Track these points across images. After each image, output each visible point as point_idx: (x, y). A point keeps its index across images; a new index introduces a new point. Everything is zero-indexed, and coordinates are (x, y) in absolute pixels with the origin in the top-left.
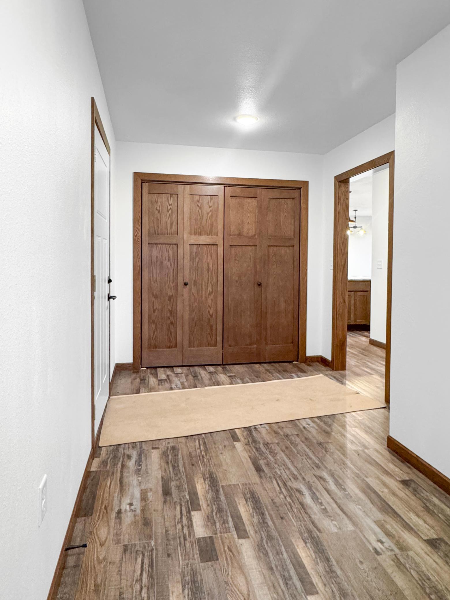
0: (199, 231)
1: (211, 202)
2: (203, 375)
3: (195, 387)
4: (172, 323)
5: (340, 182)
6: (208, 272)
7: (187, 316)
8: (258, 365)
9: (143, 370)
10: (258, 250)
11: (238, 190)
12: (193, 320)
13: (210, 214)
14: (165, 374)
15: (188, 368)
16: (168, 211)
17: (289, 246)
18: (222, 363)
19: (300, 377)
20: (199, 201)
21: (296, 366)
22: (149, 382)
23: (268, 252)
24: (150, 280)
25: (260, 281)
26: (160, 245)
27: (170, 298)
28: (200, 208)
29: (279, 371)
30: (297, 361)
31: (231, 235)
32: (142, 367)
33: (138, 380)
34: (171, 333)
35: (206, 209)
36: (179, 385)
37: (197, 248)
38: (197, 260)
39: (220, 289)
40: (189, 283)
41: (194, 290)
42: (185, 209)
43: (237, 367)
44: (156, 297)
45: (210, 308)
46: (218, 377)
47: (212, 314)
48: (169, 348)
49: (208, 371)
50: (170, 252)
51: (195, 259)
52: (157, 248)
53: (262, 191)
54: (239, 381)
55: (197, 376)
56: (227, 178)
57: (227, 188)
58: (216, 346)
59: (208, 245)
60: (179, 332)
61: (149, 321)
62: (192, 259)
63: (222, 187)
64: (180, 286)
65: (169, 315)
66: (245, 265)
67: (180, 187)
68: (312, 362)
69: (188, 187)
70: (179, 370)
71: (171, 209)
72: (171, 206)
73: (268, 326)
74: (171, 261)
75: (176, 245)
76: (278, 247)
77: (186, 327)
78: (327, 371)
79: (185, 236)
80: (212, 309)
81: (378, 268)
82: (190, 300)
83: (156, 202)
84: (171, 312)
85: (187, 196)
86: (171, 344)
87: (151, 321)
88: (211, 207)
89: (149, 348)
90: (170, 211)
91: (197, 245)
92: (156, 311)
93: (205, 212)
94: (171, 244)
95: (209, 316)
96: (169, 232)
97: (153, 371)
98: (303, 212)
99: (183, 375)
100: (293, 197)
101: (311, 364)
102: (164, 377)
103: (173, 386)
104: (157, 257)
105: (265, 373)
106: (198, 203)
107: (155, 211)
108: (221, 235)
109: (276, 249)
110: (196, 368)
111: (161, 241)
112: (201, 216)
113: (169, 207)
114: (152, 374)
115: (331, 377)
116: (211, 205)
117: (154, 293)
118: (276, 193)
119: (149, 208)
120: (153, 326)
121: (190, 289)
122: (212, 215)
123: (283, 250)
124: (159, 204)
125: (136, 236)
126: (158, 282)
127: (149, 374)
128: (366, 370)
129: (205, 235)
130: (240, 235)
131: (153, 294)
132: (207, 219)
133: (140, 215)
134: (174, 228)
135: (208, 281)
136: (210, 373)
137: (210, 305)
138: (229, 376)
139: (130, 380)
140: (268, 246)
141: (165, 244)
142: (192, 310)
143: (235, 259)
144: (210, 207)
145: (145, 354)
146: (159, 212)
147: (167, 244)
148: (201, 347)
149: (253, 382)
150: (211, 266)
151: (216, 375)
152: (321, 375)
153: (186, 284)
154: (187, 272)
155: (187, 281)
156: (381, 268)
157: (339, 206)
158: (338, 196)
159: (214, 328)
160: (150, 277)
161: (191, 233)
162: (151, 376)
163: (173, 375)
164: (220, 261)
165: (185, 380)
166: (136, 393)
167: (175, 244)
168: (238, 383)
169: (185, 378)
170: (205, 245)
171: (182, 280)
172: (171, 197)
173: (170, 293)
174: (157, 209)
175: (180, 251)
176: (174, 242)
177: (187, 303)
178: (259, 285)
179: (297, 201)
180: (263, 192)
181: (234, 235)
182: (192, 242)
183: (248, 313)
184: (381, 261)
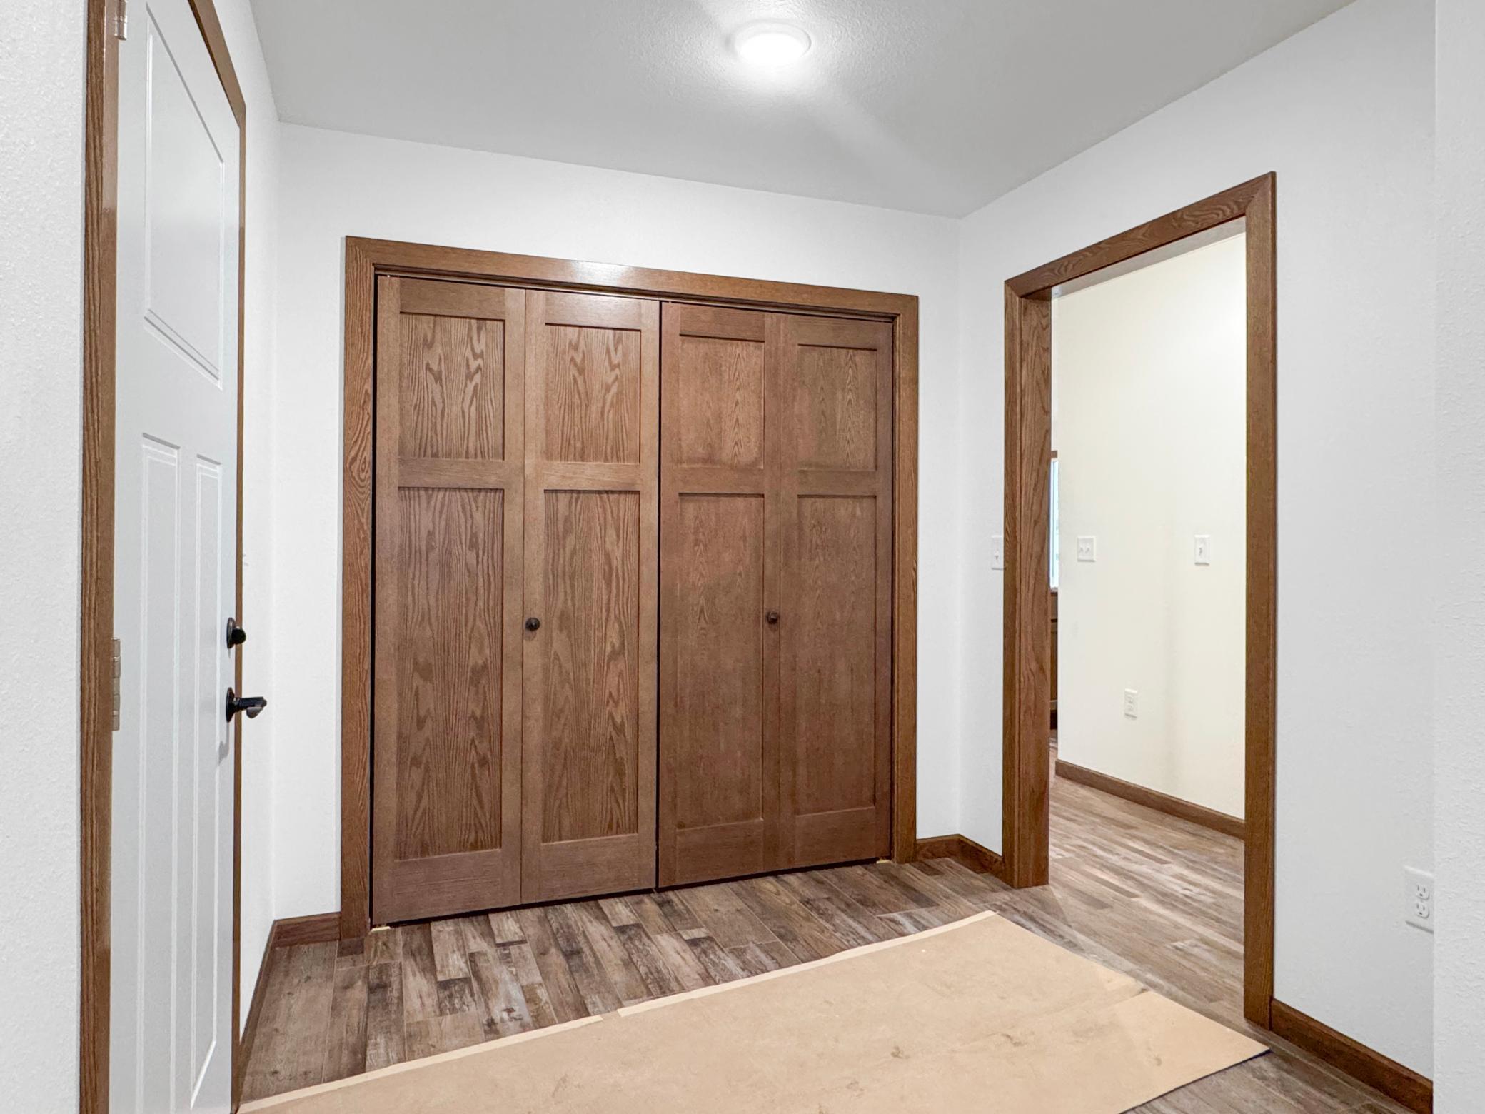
0: (579, 445)
1: (616, 350)
2: (600, 946)
3: (582, 1011)
4: (483, 762)
5: (1025, 296)
6: (609, 584)
7: (535, 736)
8: (771, 879)
9: (376, 933)
10: (768, 508)
11: (705, 315)
12: (557, 746)
13: (614, 389)
14: (463, 947)
15: (538, 911)
16: (470, 377)
17: (863, 497)
18: (653, 886)
19: (925, 928)
20: (576, 348)
21: (891, 878)
22: (400, 999)
23: (800, 514)
24: (404, 616)
25: (775, 607)
26: (441, 494)
27: (479, 673)
28: (581, 371)
29: (848, 905)
30: (889, 858)
31: (680, 461)
32: (373, 926)
33: (359, 993)
34: (479, 797)
35: (601, 374)
36: (521, 1009)
37: (570, 502)
38: (570, 542)
39: (648, 638)
40: (543, 624)
41: (559, 643)
42: (531, 371)
43: (707, 896)
44: (425, 672)
45: (616, 703)
46: (653, 950)
47: (623, 723)
48: (475, 847)
49: (614, 924)
50: (478, 517)
51: (564, 538)
52: (429, 503)
53: (779, 322)
54: (731, 963)
55: (578, 952)
56: (670, 274)
57: (671, 308)
58: (634, 827)
59: (607, 492)
60: (510, 792)
61: (400, 763)
62: (555, 539)
63: (652, 305)
64: (513, 633)
65: (472, 734)
66: (727, 557)
67: (514, 298)
68: (935, 856)
69: (539, 296)
70: (508, 926)
71: (479, 368)
72: (480, 361)
73: (801, 753)
74: (481, 547)
75: (499, 495)
76: (828, 501)
77: (535, 774)
78: (993, 891)
79: (530, 462)
80: (622, 704)
81: (1080, 561)
82: (546, 677)
83: (428, 344)
84: (480, 722)
85: (537, 327)
86: (481, 836)
87: (407, 759)
88: (618, 366)
89: (401, 854)
90: (477, 378)
91: (572, 491)
92: (429, 724)
93: (597, 387)
94: (480, 490)
95: (611, 728)
96: (472, 450)
97: (417, 938)
98: (904, 392)
99: (526, 948)
100: (870, 345)
101: (931, 862)
102: (455, 965)
103: (498, 1013)
104: (431, 534)
105: (808, 919)
106: (572, 353)
107: (422, 374)
108: (650, 462)
109: (820, 504)
110: (569, 909)
111: (444, 480)
112: (583, 396)
113: (474, 365)
114: (411, 954)
115: (1023, 921)
116: (616, 360)
117: (421, 660)
118: (821, 330)
119: (401, 364)
120: (416, 775)
121: (548, 642)
122: (619, 393)
123: (843, 510)
124: (439, 350)
125: (354, 459)
126: (433, 620)
127: (400, 959)
128: (1099, 874)
129: (597, 459)
130: (709, 459)
131: (416, 663)
132: (603, 407)
133: (369, 387)
134: (493, 436)
135: (608, 610)
136: (621, 930)
137: (615, 694)
138: (694, 943)
139: (326, 995)
140: (799, 496)
141: (459, 489)
142: (552, 715)
143: (696, 540)
144: (613, 367)
145: (384, 879)
146: (438, 378)
147: (466, 490)
148: (583, 836)
149: (780, 966)
150: (616, 563)
151: (645, 940)
152: (989, 913)
153: (532, 626)
154: (537, 588)
155: (537, 613)
156: (1092, 561)
157: (1024, 372)
158: (1021, 341)
159: (629, 770)
160: (406, 605)
161: (548, 454)
162: (410, 966)
163: (491, 952)
164: (649, 544)
165: (538, 978)
166: (353, 1073)
167: (496, 490)
168: (732, 978)
169: (534, 965)
170: (599, 492)
171: (520, 612)
172: (479, 329)
173: (476, 658)
174: (428, 368)
175: (513, 516)
176: (492, 482)
177: (535, 688)
178: (773, 621)
179: (884, 357)
180: (782, 326)
181: (690, 460)
182: (554, 482)
183: (738, 712)
184: (1091, 540)
